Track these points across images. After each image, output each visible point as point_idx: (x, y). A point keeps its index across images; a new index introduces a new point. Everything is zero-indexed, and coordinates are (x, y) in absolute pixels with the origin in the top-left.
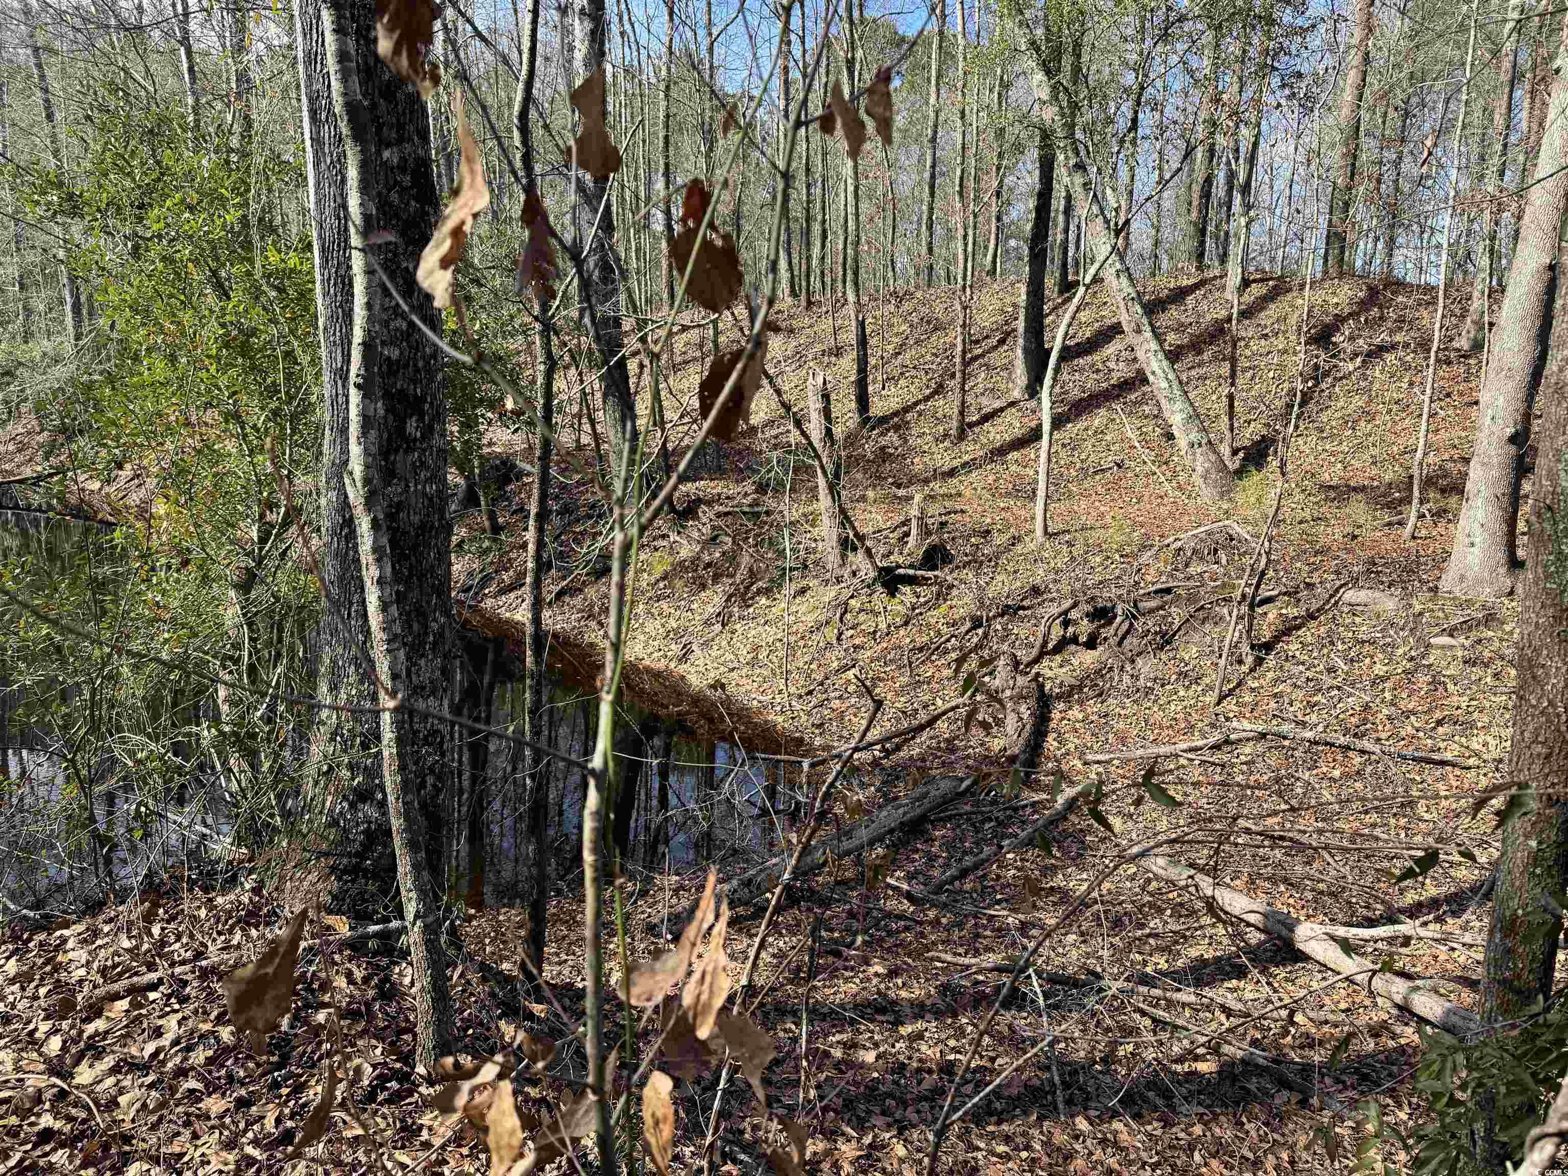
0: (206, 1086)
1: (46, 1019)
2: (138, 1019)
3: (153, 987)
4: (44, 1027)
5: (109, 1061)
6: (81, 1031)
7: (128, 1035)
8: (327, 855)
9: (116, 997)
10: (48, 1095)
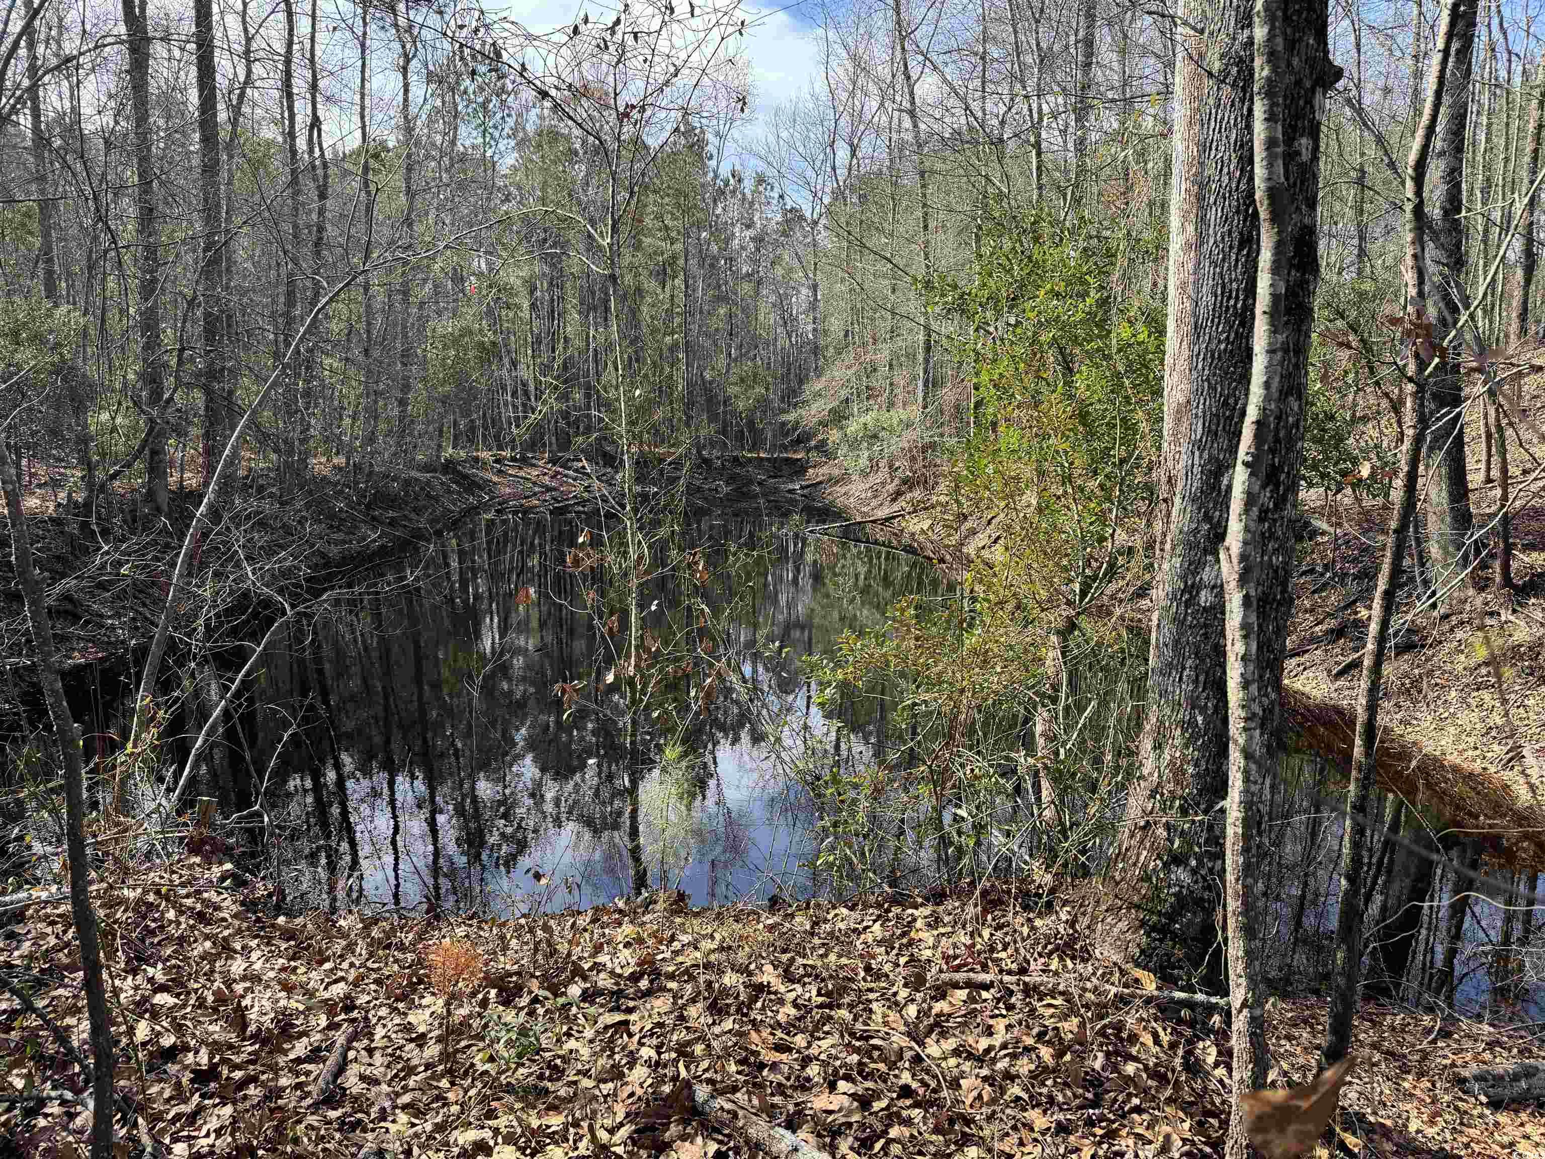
0: (1031, 1097)
1: (906, 985)
2: (973, 1013)
3: (987, 987)
4: (903, 994)
5: (950, 1044)
6: (930, 1008)
7: (965, 1024)
8: (1138, 907)
9: (956, 986)
10: (908, 1055)
